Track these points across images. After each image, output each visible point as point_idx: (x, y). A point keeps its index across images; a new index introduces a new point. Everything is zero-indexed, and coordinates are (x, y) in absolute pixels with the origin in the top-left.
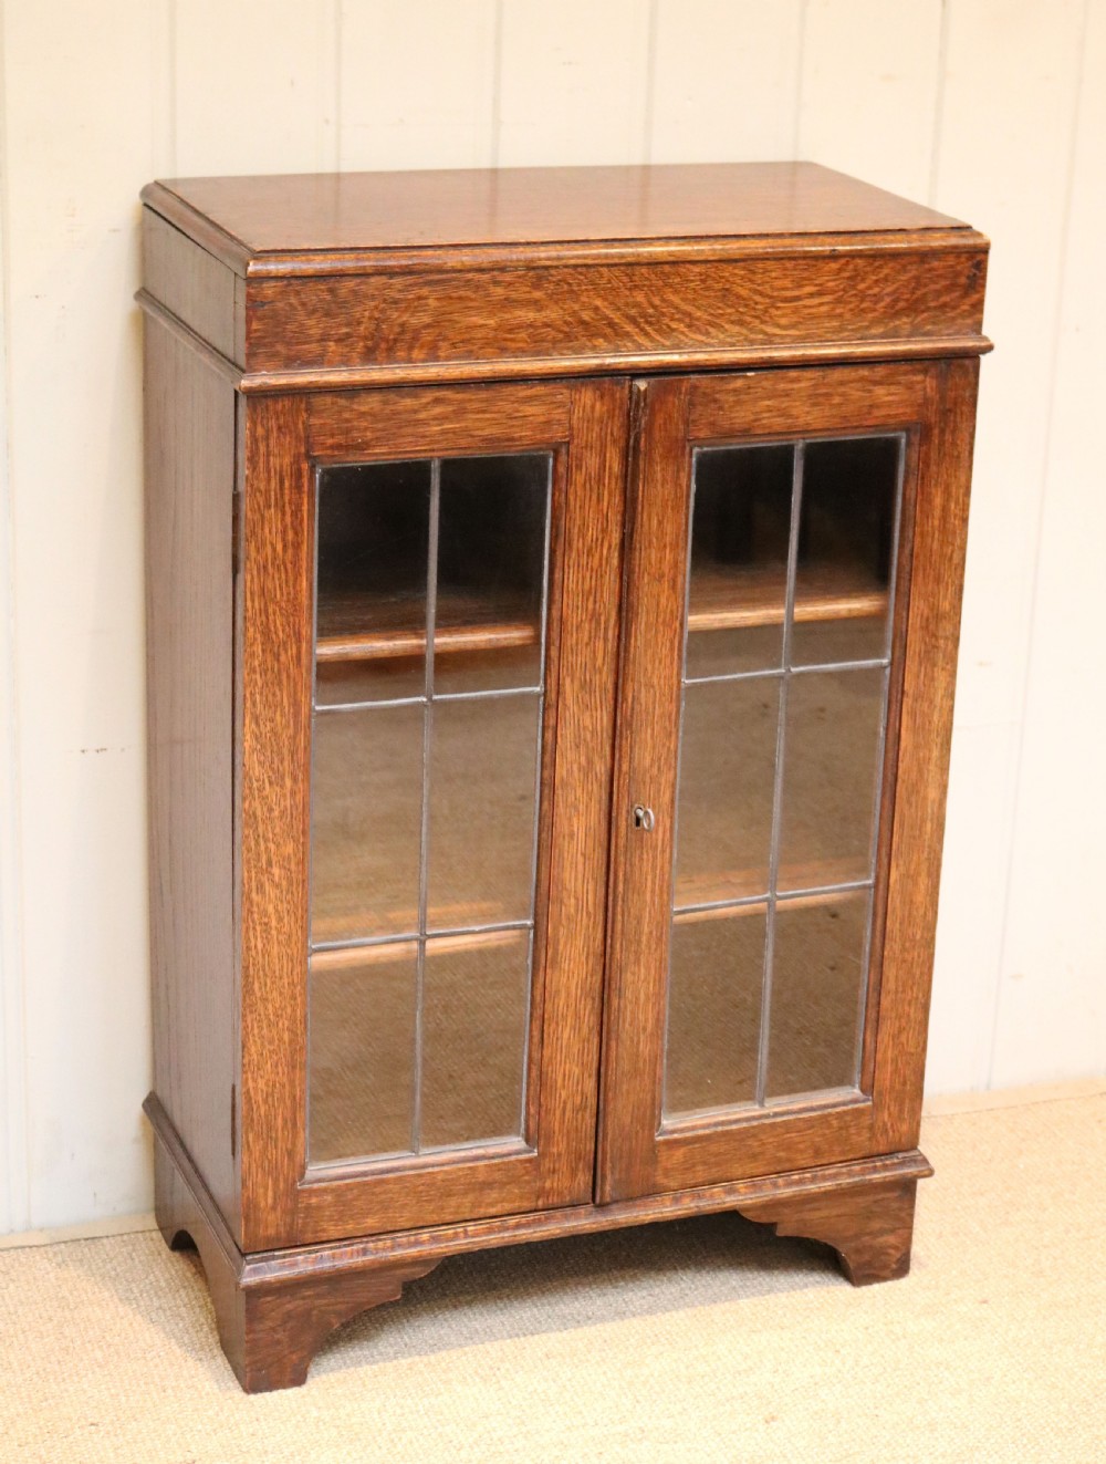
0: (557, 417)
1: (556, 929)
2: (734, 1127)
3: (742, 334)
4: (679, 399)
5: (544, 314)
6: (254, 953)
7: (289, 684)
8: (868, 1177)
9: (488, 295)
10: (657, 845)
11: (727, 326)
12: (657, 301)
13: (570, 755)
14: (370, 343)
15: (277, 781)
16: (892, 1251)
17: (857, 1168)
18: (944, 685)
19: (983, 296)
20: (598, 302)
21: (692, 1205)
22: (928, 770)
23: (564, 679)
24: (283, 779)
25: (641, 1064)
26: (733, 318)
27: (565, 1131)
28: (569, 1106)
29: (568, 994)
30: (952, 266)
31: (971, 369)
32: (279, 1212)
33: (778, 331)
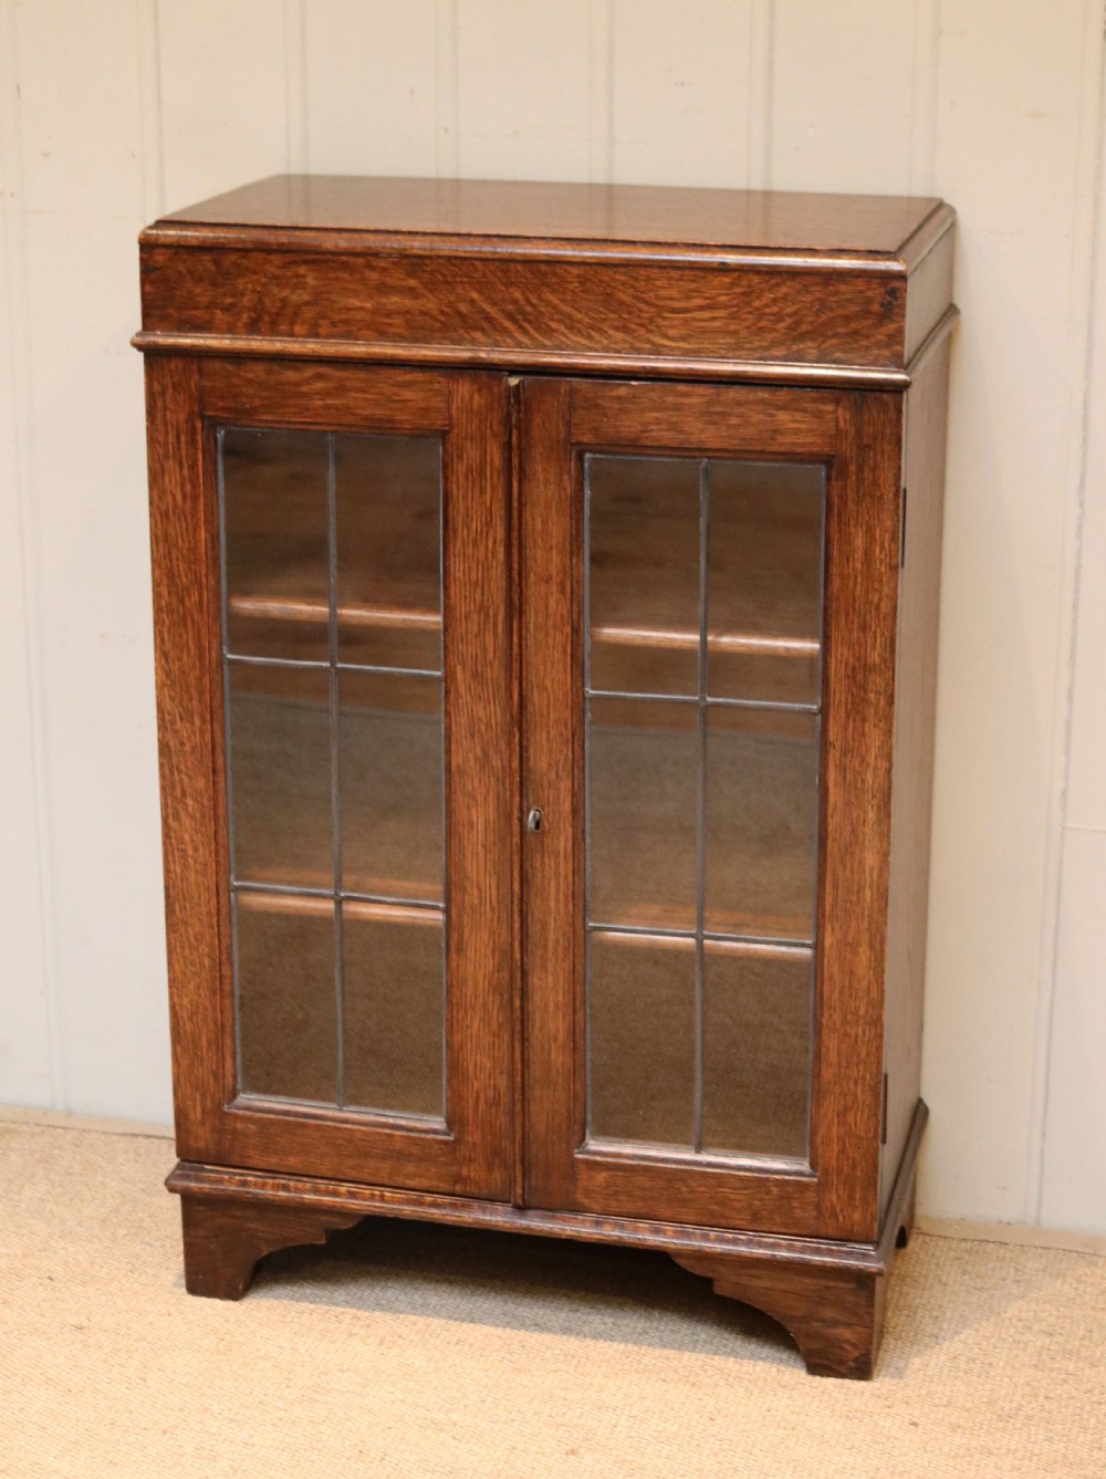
0: (436, 405)
1: (460, 916)
2: (660, 1165)
3: (626, 342)
4: (558, 400)
5: (420, 302)
9: (364, 279)
10: (559, 853)
11: (610, 332)
12: (534, 300)
13: (465, 744)
14: (253, 315)
16: (848, 1347)
18: (877, 743)
19: (903, 327)
20: (475, 295)
21: (611, 1233)
22: (864, 834)
23: (455, 666)
24: (192, 717)
25: (554, 1073)
26: (616, 324)
27: (479, 1122)
28: (482, 1099)
29: (475, 986)
30: (861, 292)
31: (892, 406)
32: (207, 1128)
33: (666, 342)
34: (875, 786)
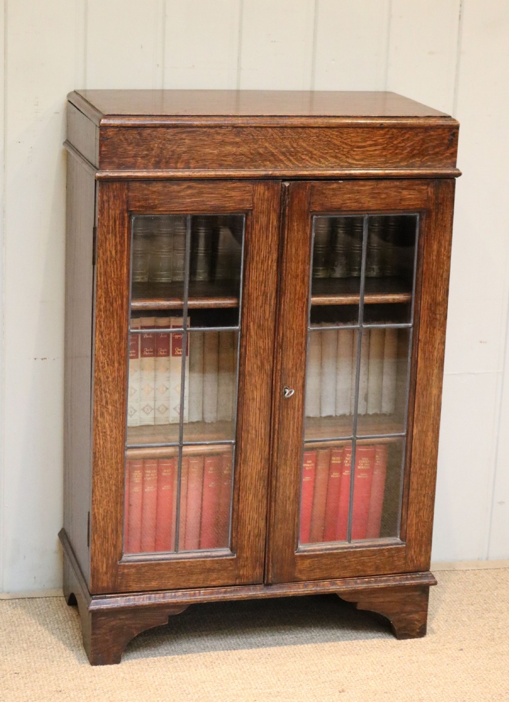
0: (247, 197)
1: (246, 445)
2: (335, 551)
3: (337, 163)
4: (306, 192)
5: (240, 149)
6: (98, 446)
7: (117, 319)
8: (403, 582)
9: (214, 139)
10: (295, 407)
11: (329, 159)
12: (295, 145)
13: (253, 360)
14: (157, 159)
15: (111, 363)
16: (416, 622)
17: (398, 578)
18: (439, 338)
19: (457, 149)
20: (267, 145)
21: (313, 589)
22: (432, 380)
23: (250, 322)
24: (114, 363)
25: (287, 515)
26: (332, 155)
27: (250, 546)
28: (252, 534)
29: (252, 478)
30: (441, 134)
31: (451, 185)
32: (109, 575)
33: (354, 162)
34: (438, 357)
